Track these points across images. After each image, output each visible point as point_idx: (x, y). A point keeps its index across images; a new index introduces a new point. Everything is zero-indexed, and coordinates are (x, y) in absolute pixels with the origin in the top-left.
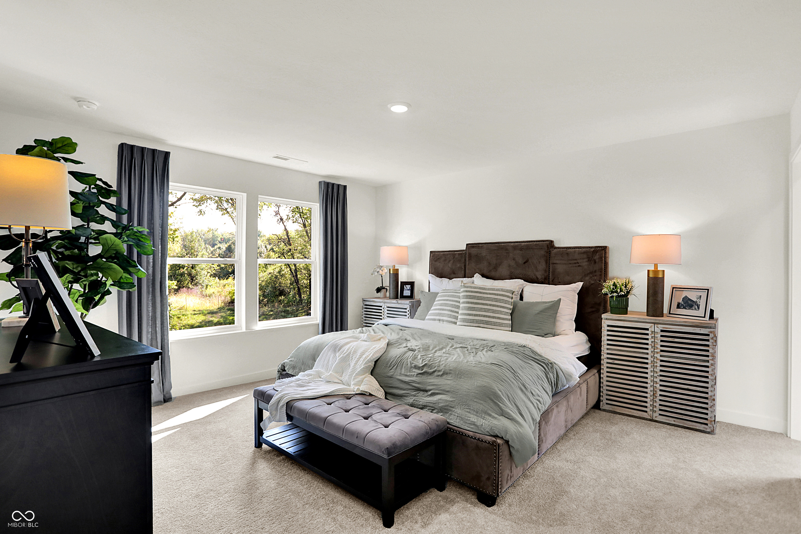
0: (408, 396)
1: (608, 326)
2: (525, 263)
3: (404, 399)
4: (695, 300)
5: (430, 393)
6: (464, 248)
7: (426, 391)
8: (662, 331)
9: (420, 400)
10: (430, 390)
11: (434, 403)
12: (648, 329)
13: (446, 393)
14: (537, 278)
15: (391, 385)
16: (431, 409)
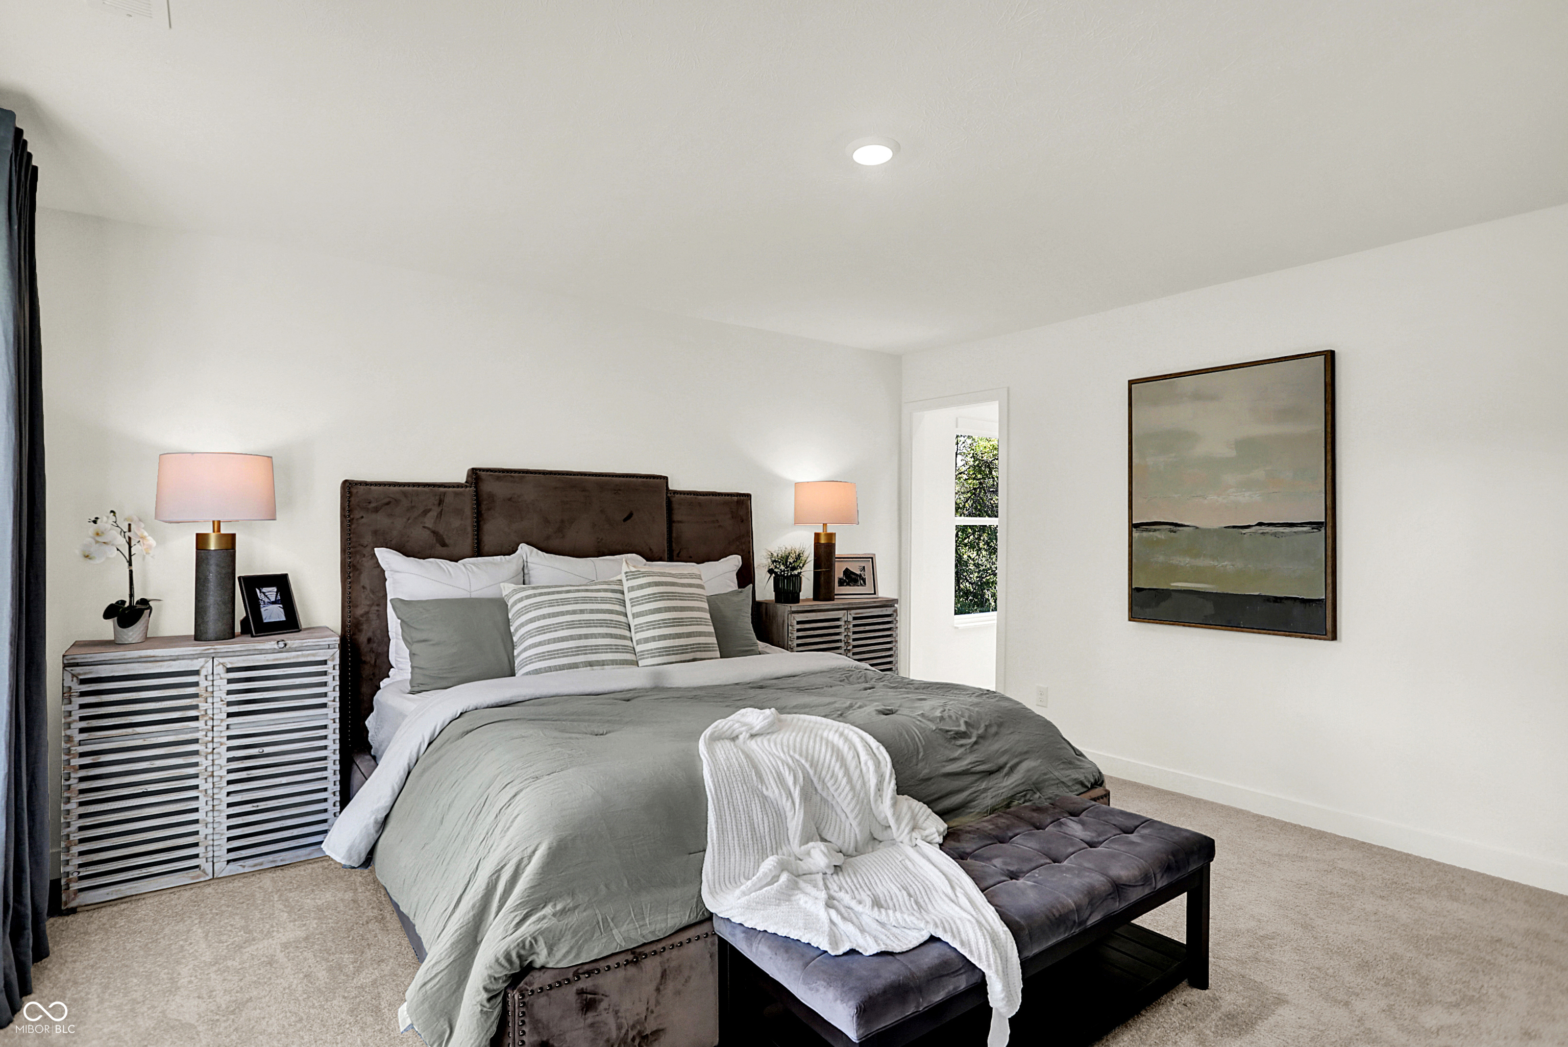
0: (977, 796)
1: (799, 623)
2: (625, 520)
3: (971, 808)
4: (858, 572)
5: (1006, 769)
6: (462, 479)
7: (1000, 769)
8: (855, 619)
9: (1001, 791)
10: (1006, 764)
11: (1023, 783)
12: (838, 619)
13: (1025, 757)
14: (651, 550)
15: (936, 796)
16: (1022, 796)
